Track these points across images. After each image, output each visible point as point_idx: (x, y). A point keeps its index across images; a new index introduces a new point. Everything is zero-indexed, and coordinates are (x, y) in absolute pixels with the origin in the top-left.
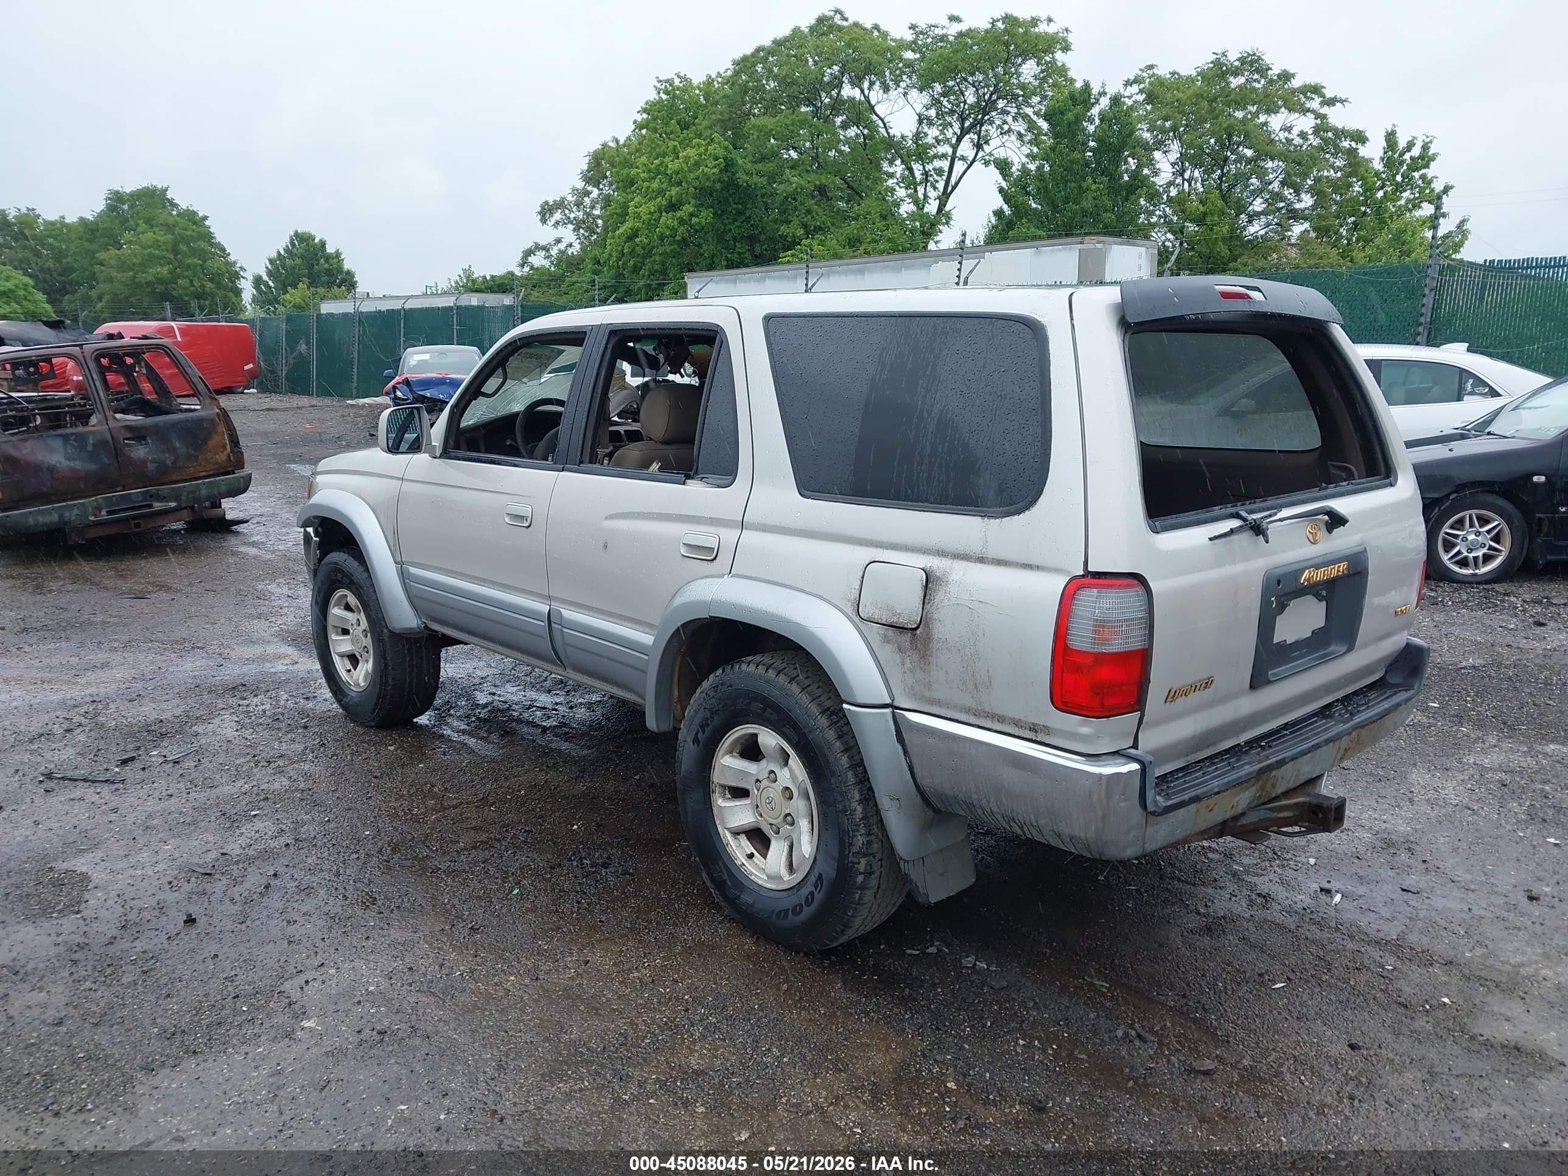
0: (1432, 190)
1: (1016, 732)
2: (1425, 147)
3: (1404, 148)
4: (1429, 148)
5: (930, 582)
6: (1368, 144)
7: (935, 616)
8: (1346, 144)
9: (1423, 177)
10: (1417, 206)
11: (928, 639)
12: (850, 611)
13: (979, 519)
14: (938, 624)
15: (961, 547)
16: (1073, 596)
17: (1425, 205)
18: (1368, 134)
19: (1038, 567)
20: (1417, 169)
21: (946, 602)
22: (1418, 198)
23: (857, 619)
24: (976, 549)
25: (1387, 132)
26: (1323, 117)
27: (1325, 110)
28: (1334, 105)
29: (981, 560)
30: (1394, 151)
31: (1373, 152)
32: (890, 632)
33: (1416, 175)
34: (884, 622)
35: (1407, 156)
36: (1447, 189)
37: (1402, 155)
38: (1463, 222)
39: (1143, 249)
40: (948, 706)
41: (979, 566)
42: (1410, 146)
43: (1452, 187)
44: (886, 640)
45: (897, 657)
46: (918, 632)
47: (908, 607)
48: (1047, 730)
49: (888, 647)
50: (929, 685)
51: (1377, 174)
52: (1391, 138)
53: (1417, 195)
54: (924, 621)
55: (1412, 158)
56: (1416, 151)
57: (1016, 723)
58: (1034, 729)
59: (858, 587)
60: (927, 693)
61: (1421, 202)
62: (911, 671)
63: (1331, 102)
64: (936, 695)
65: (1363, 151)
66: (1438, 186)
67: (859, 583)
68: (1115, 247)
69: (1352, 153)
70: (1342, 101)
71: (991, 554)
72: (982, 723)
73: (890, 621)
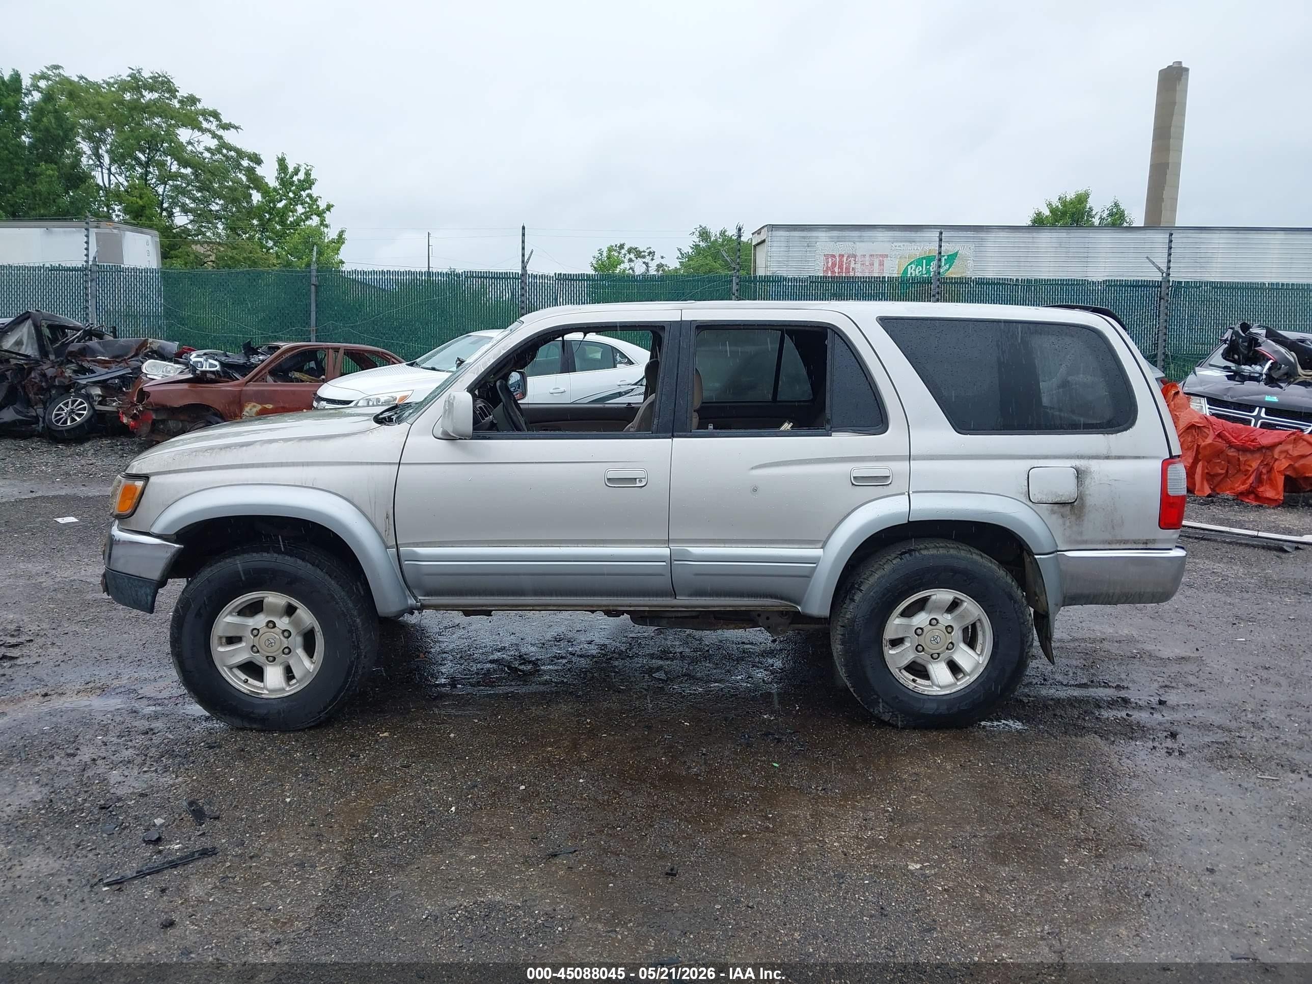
0: (318, 207)
1: (1135, 546)
2: (308, 174)
3: (292, 172)
4: (310, 175)
5: (1080, 475)
6: (262, 165)
7: (1087, 492)
8: (245, 163)
9: (310, 196)
10: (308, 218)
11: (1082, 506)
12: (1024, 500)
13: (1102, 435)
14: (1089, 497)
15: (1093, 452)
16: (1166, 470)
17: (314, 217)
18: (262, 157)
19: (1144, 457)
20: (304, 190)
21: (1093, 484)
22: (308, 212)
23: (1030, 504)
24: (1104, 452)
25: (278, 158)
26: (220, 138)
27: (220, 132)
28: (228, 129)
29: (1107, 458)
30: (286, 173)
31: (269, 173)
32: (1056, 507)
33: (304, 194)
34: (1050, 502)
35: (295, 178)
36: (329, 207)
37: (292, 177)
38: (342, 232)
39: (149, 237)
40: (1092, 542)
41: (1106, 461)
42: (297, 171)
43: (333, 206)
44: (1053, 512)
45: (1060, 521)
46: (1075, 504)
47: (1067, 489)
48: (1154, 541)
49: (1054, 517)
50: (1081, 533)
51: (275, 190)
52: (282, 163)
53: (308, 209)
54: (1080, 497)
55: (299, 180)
56: (301, 176)
57: (1135, 542)
58: (1146, 542)
59: (1026, 484)
60: (1079, 538)
61: (312, 215)
62: (1070, 527)
63: (227, 127)
64: (1085, 538)
65: (260, 171)
66: (322, 205)
67: (1026, 482)
68: (128, 233)
69: (250, 172)
70: (236, 128)
71: (1114, 454)
72: (1114, 546)
73: (1054, 501)
